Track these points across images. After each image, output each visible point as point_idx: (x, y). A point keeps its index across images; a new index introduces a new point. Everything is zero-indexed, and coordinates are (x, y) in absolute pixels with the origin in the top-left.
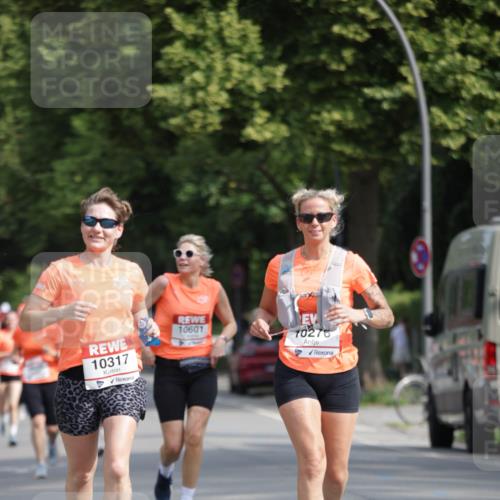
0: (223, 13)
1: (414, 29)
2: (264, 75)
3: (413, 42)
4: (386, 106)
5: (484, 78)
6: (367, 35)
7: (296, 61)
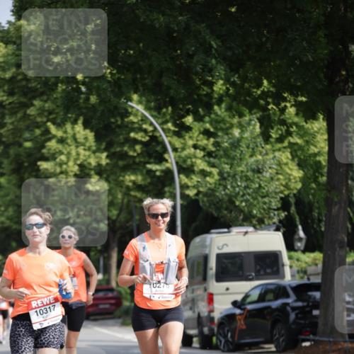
0: (76, 126)
1: (171, 137)
2: (97, 157)
3: (170, 143)
4: (158, 173)
5: (206, 161)
6: (147, 138)
7: (113, 150)
